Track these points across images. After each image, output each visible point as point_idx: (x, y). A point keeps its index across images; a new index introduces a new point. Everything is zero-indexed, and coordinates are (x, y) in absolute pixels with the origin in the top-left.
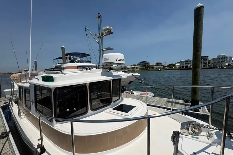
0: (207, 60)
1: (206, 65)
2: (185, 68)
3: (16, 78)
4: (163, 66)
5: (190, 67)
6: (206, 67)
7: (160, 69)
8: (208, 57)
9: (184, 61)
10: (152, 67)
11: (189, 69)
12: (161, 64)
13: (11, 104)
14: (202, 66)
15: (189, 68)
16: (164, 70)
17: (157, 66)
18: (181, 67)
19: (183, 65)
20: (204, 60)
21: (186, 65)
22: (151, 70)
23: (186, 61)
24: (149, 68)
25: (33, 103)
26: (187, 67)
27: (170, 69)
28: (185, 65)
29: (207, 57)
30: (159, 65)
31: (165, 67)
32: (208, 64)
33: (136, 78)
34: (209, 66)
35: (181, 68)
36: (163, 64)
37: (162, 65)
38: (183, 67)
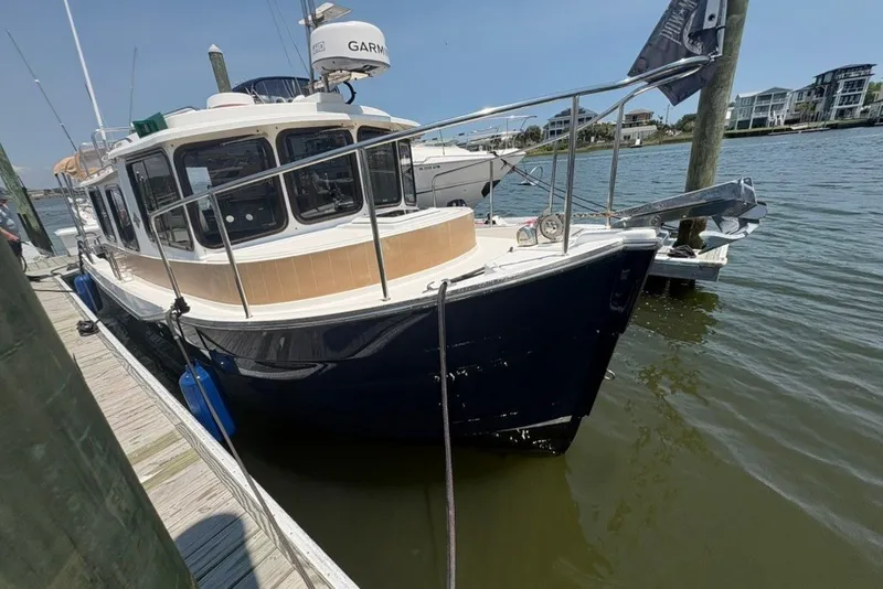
0: (861, 83)
1: (851, 109)
2: (750, 129)
3: (71, 168)
4: (654, 127)
5: (772, 124)
6: (848, 119)
7: (638, 142)
8: (873, 70)
9: (753, 98)
10: (605, 135)
11: (770, 131)
12: (649, 115)
13: (87, 259)
14: (834, 113)
15: (769, 128)
16: (656, 144)
17: (631, 126)
18: (732, 129)
19: (747, 118)
20: (847, 84)
21: (761, 115)
22: (602, 148)
23: (764, 97)
24: (593, 139)
25: (137, 221)
26: (760, 122)
27: (683, 137)
28: (754, 116)
29: (869, 66)
30: (638, 125)
31: (662, 129)
32: (861, 103)
33: (508, 168)
34: (865, 112)
35: (736, 131)
36: (655, 118)
37: (652, 123)
38: (744, 124)
